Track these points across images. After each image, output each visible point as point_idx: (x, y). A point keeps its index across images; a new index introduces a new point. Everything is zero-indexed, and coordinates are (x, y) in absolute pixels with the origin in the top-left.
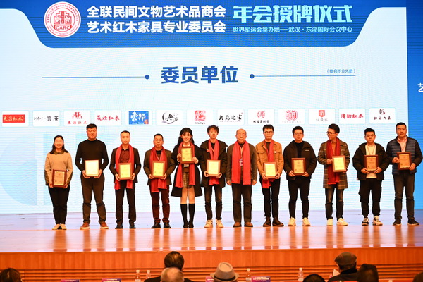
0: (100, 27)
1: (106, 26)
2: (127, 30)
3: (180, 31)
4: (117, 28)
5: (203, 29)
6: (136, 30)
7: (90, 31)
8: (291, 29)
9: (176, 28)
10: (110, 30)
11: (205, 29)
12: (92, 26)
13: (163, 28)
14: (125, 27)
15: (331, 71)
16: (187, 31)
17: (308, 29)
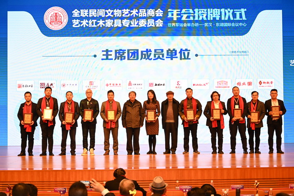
0: (80, 23)
1: (84, 23)
2: (98, 25)
3: (133, 26)
4: (91, 24)
5: (148, 24)
6: (104, 25)
7: (74, 26)
8: (206, 25)
9: (130, 24)
10: (87, 25)
11: (150, 24)
12: (76, 22)
13: (122, 24)
14: (97, 23)
15: (233, 52)
16: (137, 26)
17: (217, 24)
